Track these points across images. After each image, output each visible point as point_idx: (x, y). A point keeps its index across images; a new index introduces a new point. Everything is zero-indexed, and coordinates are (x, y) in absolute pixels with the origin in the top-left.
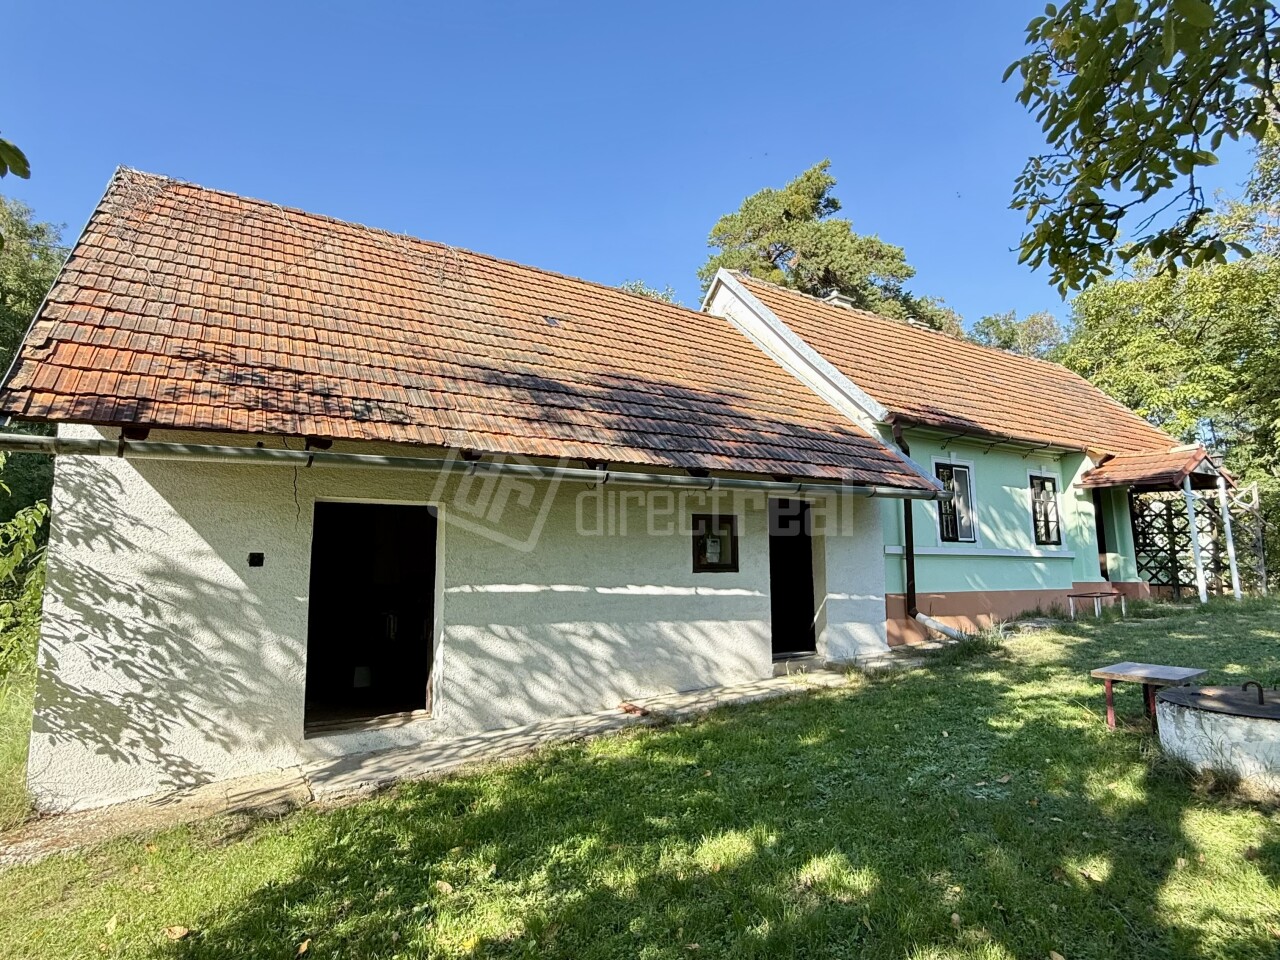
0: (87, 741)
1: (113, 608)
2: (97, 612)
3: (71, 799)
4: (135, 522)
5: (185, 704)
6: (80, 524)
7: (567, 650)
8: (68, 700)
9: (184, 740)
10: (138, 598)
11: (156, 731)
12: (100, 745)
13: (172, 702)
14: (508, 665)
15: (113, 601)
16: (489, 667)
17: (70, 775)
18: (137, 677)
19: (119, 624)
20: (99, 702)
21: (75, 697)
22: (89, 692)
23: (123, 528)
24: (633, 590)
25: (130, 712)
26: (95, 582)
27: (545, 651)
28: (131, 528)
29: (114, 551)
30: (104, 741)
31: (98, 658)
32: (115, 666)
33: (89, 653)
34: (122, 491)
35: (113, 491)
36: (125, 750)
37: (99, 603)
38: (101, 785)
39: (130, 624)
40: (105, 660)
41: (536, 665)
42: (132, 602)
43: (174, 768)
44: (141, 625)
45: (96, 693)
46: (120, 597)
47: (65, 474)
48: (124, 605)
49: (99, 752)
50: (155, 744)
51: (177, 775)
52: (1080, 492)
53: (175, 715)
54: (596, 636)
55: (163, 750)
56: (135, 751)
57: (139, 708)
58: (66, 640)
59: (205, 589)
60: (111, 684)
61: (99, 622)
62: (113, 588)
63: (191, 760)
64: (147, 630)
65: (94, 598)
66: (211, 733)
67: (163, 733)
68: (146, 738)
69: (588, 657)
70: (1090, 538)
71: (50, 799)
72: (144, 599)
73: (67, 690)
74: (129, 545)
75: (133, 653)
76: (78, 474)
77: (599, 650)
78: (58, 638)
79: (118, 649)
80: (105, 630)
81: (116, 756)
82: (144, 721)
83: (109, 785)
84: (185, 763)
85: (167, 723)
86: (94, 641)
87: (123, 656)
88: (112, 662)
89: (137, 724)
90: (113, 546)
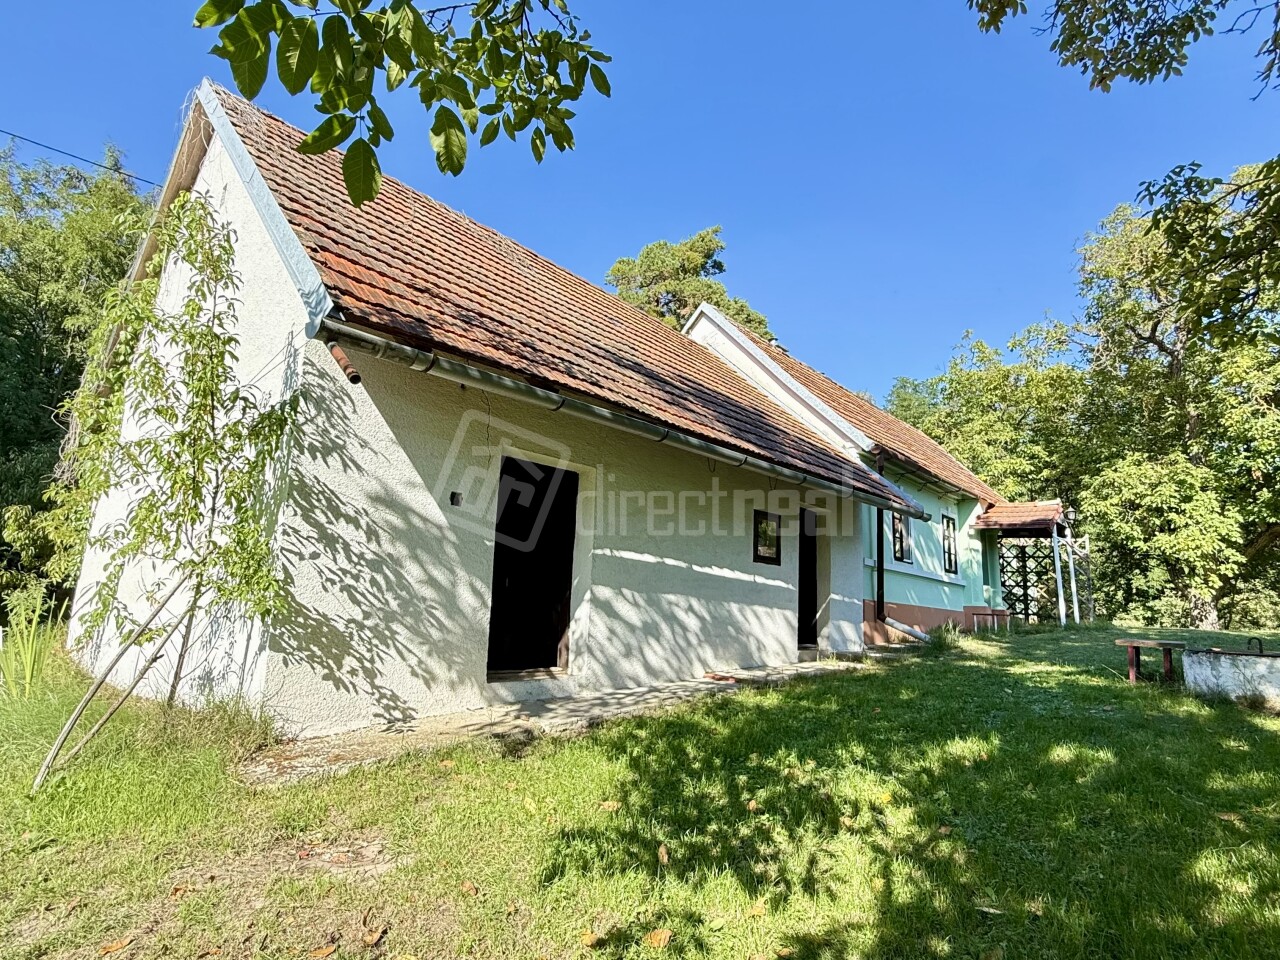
0: (315, 665)
1: (341, 528)
2: (329, 531)
3: (300, 725)
4: (364, 444)
5: (397, 637)
6: (320, 439)
7: (672, 619)
8: (301, 620)
9: (395, 673)
10: (363, 523)
11: (372, 661)
12: (326, 671)
13: (387, 633)
14: (632, 628)
15: (342, 520)
16: (619, 628)
17: (298, 700)
18: (358, 603)
19: (347, 547)
20: (327, 626)
21: (307, 617)
22: (319, 614)
23: (353, 449)
24: (715, 571)
25: (352, 639)
26: (328, 500)
27: (658, 618)
28: (361, 450)
29: (345, 471)
30: (329, 667)
31: (328, 580)
32: (341, 590)
33: (321, 572)
34: (355, 411)
35: (347, 409)
36: (347, 678)
37: (331, 523)
38: (324, 713)
39: (355, 549)
40: (333, 583)
41: (650, 630)
42: (358, 526)
43: (385, 701)
44: (365, 550)
45: (324, 616)
46: (349, 520)
47: (309, 384)
48: (351, 527)
49: (325, 678)
50: (371, 675)
51: (387, 708)
52: (972, 532)
53: (388, 646)
54: (690, 609)
55: (378, 682)
56: (355, 680)
57: (359, 636)
58: (302, 557)
59: (416, 521)
60: (336, 607)
61: (330, 541)
62: (342, 508)
63: (399, 694)
64: (369, 556)
65: (327, 517)
66: (416, 668)
67: (378, 664)
68: (363, 667)
69: (684, 629)
70: (977, 570)
71: (281, 724)
72: (368, 524)
73: (300, 610)
74: (358, 467)
75: (356, 578)
76: (320, 386)
77: (692, 623)
78: (296, 554)
79: (345, 572)
80: (335, 551)
81: (338, 683)
82: (363, 650)
83: (333, 714)
84: (394, 697)
85: (381, 654)
86: (325, 561)
87: (349, 581)
88: (339, 585)
89: (356, 651)
90: (345, 465)
